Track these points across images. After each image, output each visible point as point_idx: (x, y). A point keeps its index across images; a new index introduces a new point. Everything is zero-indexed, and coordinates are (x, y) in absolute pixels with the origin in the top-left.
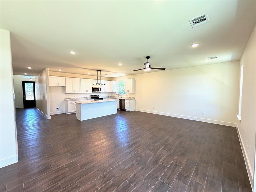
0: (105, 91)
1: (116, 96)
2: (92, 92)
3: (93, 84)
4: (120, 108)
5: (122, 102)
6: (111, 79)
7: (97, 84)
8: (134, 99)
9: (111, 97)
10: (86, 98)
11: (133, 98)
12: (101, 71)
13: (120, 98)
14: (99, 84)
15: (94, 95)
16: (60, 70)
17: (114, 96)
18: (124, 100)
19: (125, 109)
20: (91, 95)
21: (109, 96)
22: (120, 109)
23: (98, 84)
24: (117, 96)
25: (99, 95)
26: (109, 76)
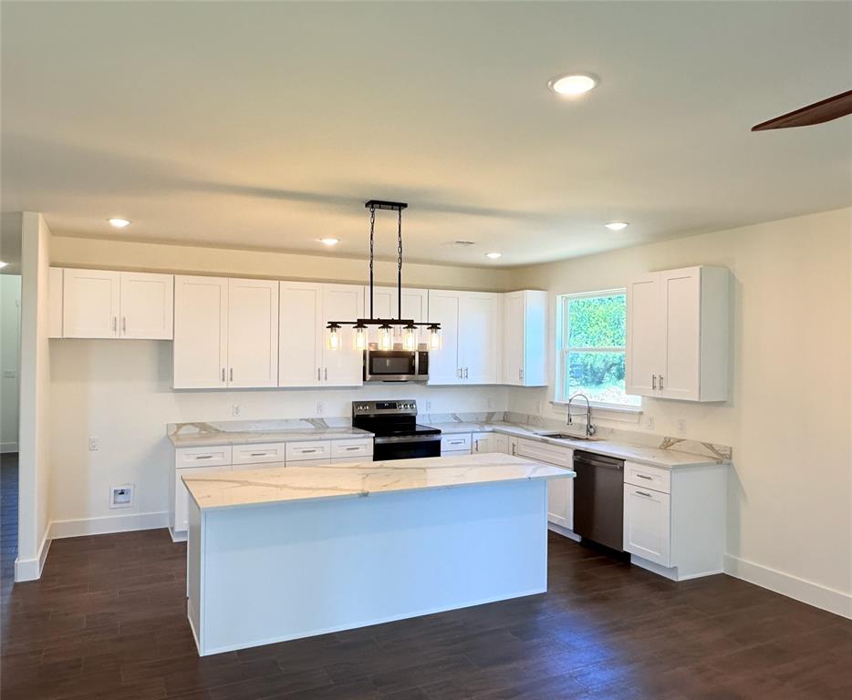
0: (463, 373)
1: (547, 412)
2: (361, 383)
3: (334, 325)
4: (576, 531)
5: (602, 479)
6: (510, 279)
7: (361, 324)
8: (723, 459)
9: (506, 419)
10: (320, 426)
11: (710, 447)
12: (400, 206)
13: (583, 434)
14: (386, 324)
15: (380, 405)
16: (119, 223)
17: (533, 412)
18: (617, 465)
19: (625, 549)
20: (356, 404)
21: (491, 415)
22: (577, 538)
23: (372, 321)
24: (555, 417)
25: (413, 403)
26: (494, 257)
